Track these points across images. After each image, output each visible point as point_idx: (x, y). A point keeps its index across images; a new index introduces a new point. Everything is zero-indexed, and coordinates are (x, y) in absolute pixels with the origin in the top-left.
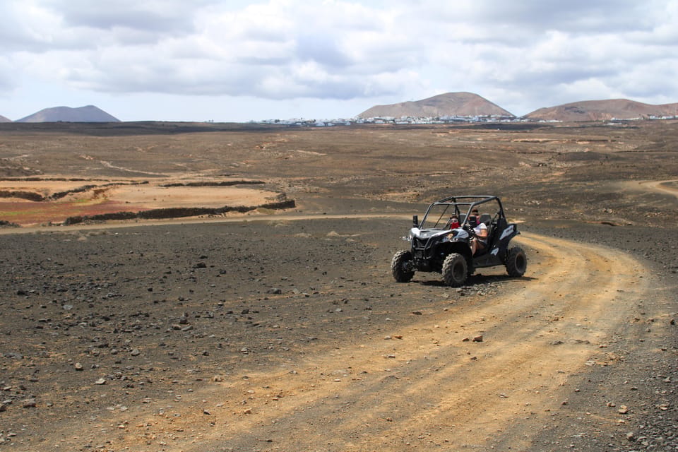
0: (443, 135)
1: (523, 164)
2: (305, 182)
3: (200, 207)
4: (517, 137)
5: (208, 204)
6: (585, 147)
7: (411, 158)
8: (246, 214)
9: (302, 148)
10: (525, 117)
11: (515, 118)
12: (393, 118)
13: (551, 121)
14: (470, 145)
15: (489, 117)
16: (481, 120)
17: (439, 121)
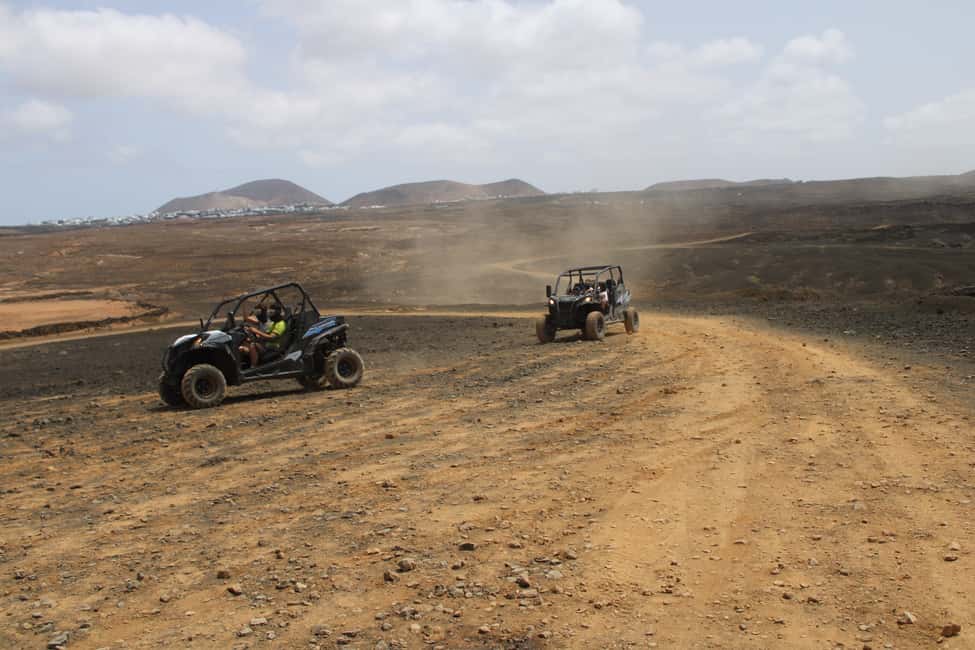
0: (262, 228)
1: (361, 254)
2: (137, 289)
3: (72, 321)
4: (343, 226)
5: (66, 318)
6: (416, 232)
7: (242, 256)
8: (131, 323)
9: (111, 252)
10: (344, 204)
11: (333, 205)
12: (197, 212)
13: (373, 207)
14: (296, 237)
15: (306, 206)
16: (298, 209)
17: (251, 213)
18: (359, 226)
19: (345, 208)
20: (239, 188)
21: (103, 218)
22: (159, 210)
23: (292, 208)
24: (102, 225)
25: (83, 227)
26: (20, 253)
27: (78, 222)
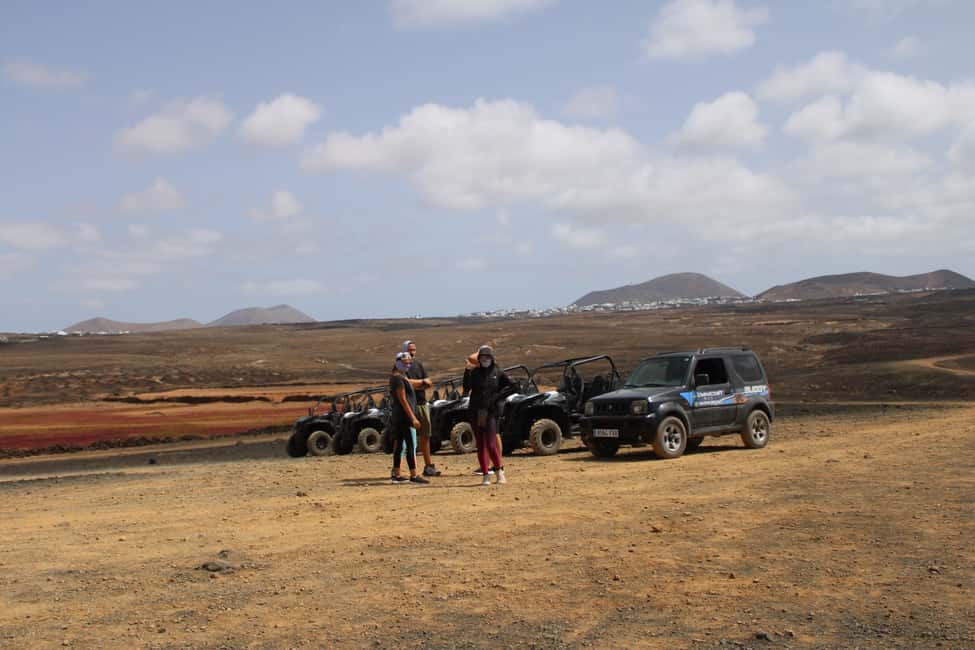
0: (676, 321)
1: (776, 348)
4: (757, 320)
6: (834, 327)
9: (536, 342)
10: (759, 297)
11: (747, 298)
13: (788, 300)
14: (710, 331)
15: (719, 299)
16: (711, 302)
17: (665, 306)
18: (776, 319)
19: (760, 301)
20: (652, 281)
21: (525, 310)
22: (578, 302)
23: (706, 302)
24: (526, 315)
25: (507, 318)
26: (459, 342)
27: (503, 314)
